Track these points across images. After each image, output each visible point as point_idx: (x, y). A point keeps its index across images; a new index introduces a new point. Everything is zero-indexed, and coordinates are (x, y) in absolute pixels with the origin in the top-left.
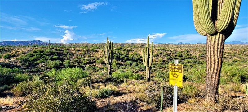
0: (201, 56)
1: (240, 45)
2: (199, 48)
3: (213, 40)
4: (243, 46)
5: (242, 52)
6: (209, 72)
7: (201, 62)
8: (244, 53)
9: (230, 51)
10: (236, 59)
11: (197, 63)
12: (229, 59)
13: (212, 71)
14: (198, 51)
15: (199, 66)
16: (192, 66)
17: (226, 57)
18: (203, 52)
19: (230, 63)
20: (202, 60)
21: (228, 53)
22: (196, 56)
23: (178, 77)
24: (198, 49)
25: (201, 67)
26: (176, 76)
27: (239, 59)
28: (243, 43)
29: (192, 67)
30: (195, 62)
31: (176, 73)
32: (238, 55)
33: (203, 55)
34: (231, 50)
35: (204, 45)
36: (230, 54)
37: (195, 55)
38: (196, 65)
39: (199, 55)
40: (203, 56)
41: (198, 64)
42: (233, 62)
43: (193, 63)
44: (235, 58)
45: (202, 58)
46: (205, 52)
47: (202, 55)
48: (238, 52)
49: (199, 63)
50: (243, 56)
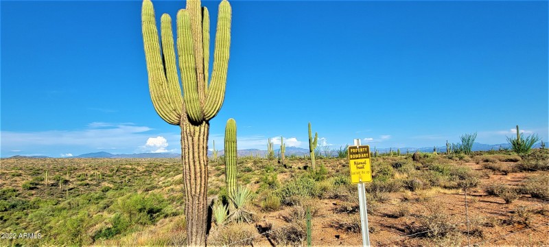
0: (31, 189)
1: (109, 160)
2: (21, 169)
3: (197, 134)
4: (114, 161)
5: (114, 171)
6: (193, 193)
7: (30, 203)
8: (118, 173)
9: (96, 171)
10: (107, 185)
11: (19, 207)
12: (95, 187)
13: (198, 191)
14: (20, 175)
15: (27, 214)
16: (5, 218)
17: (88, 184)
18: (35, 177)
19: (98, 195)
20: (33, 199)
21: (91, 176)
22: (14, 191)
23: (365, 165)
24: (20, 172)
25: (36, 216)
26: (361, 166)
27: (111, 186)
28: (113, 155)
29: (5, 220)
30: (14, 206)
31: (359, 161)
32: (109, 178)
33: (36, 184)
34: (97, 169)
35: (32, 161)
36: (95, 177)
37: (10, 188)
38: (17, 214)
39: (24, 186)
40: (35, 188)
41: (24, 209)
42: (103, 191)
43: (6, 210)
44: (105, 184)
45: (33, 192)
46: (39, 176)
47: (31, 186)
48: (108, 173)
49: (25, 207)
50: (117, 179)
